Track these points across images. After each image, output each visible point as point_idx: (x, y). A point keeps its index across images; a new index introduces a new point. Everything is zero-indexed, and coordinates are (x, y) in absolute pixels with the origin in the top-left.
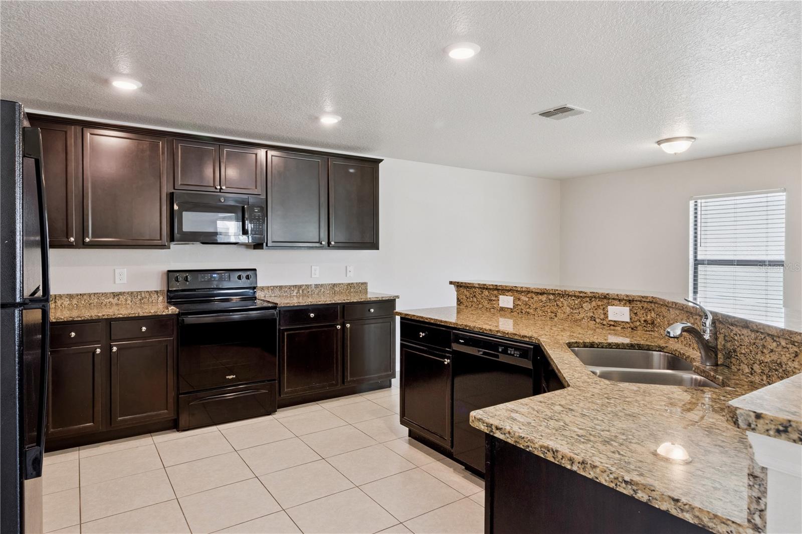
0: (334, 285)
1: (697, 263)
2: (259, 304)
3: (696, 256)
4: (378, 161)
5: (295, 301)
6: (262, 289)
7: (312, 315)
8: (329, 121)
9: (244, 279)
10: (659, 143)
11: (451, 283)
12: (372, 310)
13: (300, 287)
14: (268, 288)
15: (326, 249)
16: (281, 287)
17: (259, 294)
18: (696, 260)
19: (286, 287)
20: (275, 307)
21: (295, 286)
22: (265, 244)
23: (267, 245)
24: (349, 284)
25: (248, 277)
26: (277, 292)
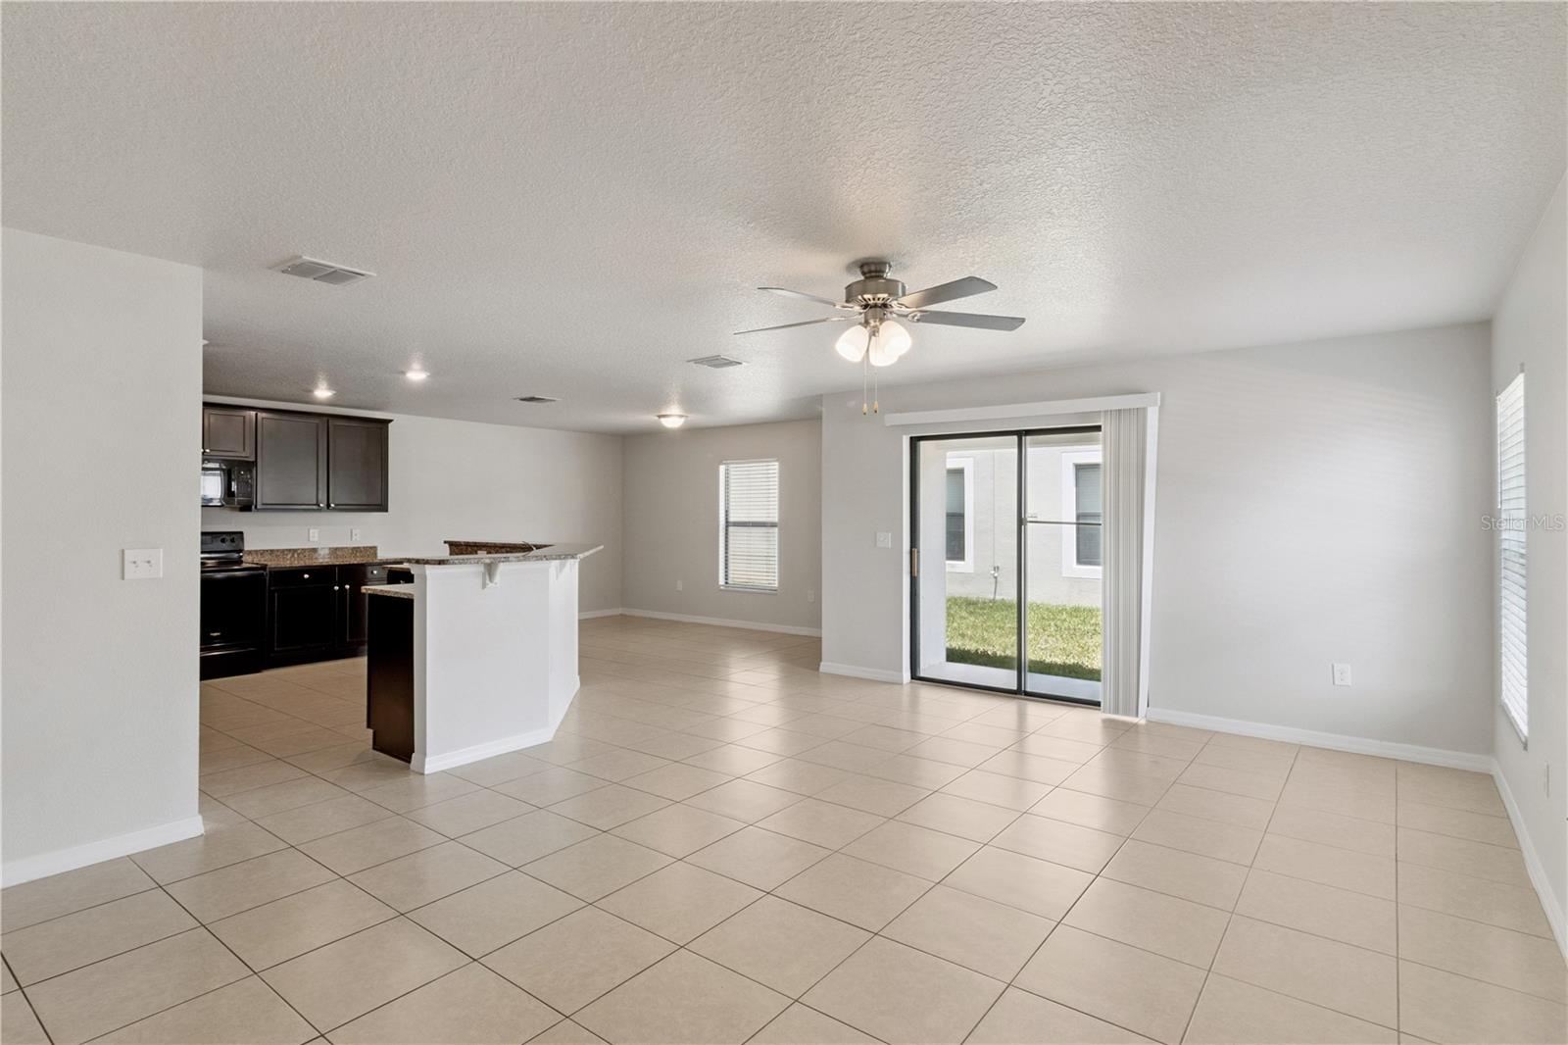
0: (337, 549)
1: (728, 524)
2: (244, 565)
3: (727, 519)
4: (387, 422)
5: (287, 563)
6: (250, 552)
7: (306, 576)
8: (323, 393)
9: (229, 543)
10: (660, 417)
11: (445, 542)
12: (375, 572)
13: (295, 550)
14: (256, 552)
15: (325, 511)
16: (272, 551)
17: (246, 558)
18: (727, 522)
19: (278, 551)
20: (264, 567)
21: (290, 550)
22: (253, 507)
23: (256, 507)
24: (354, 548)
25: (233, 541)
26: (268, 557)
